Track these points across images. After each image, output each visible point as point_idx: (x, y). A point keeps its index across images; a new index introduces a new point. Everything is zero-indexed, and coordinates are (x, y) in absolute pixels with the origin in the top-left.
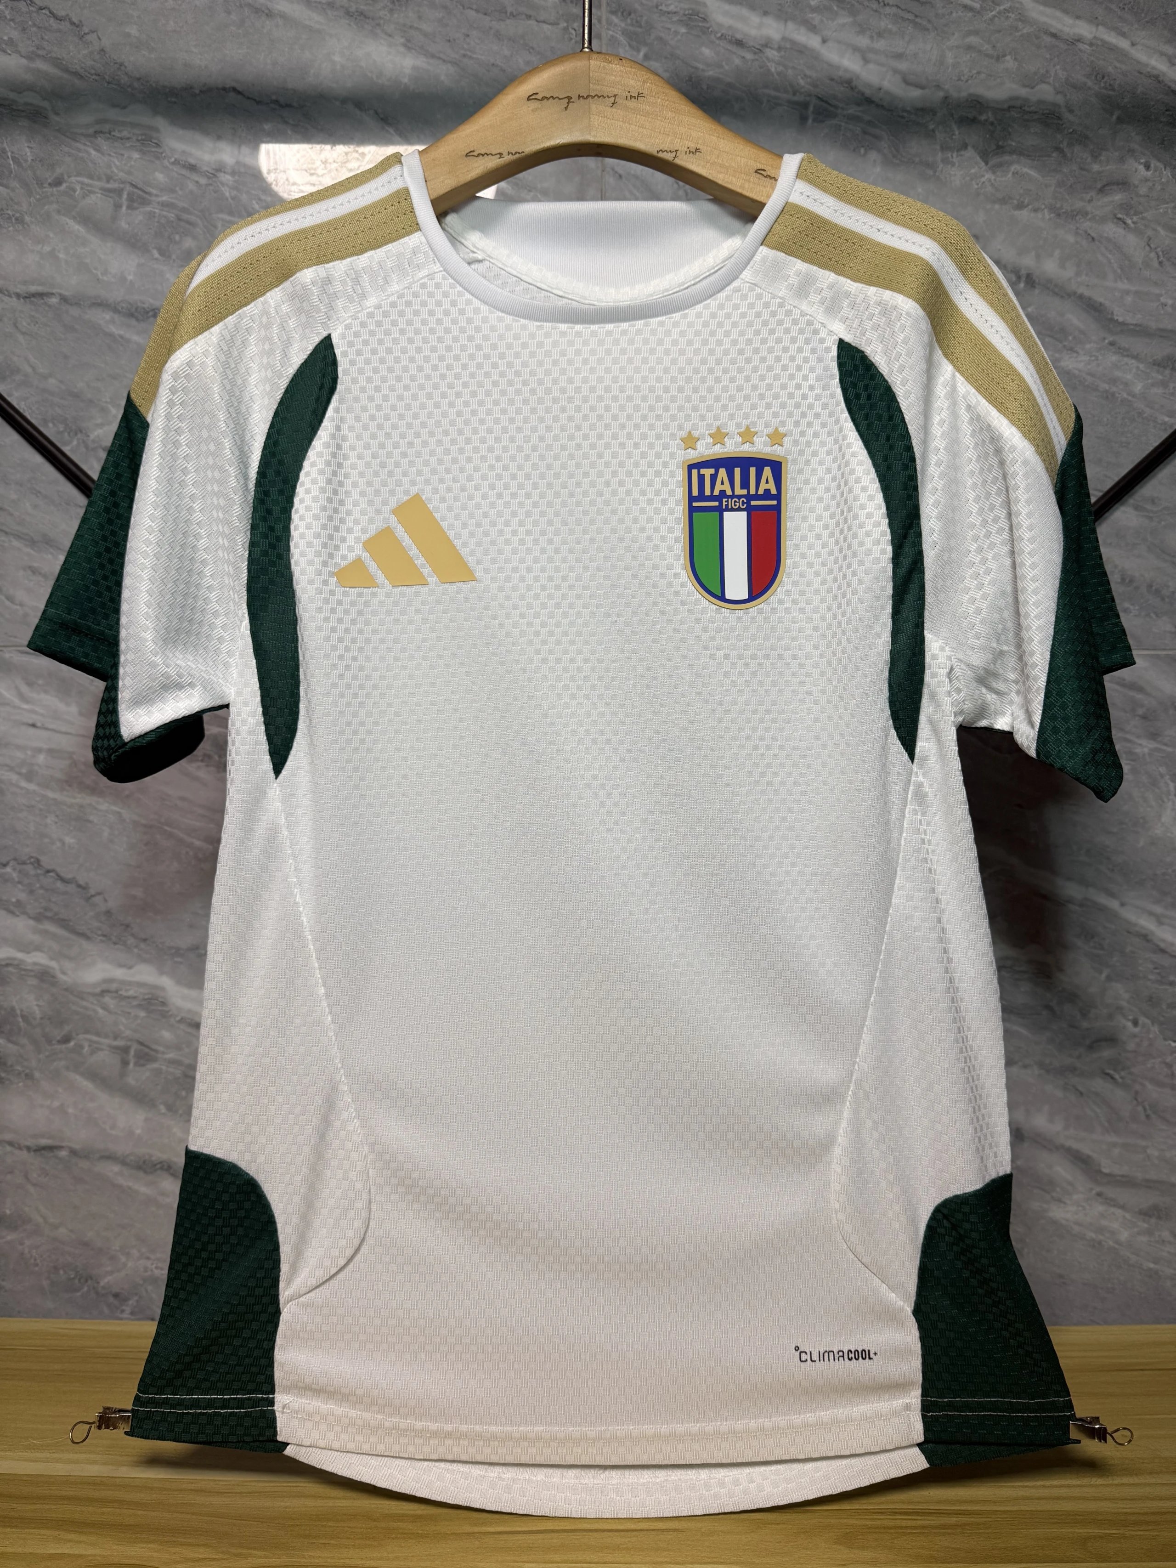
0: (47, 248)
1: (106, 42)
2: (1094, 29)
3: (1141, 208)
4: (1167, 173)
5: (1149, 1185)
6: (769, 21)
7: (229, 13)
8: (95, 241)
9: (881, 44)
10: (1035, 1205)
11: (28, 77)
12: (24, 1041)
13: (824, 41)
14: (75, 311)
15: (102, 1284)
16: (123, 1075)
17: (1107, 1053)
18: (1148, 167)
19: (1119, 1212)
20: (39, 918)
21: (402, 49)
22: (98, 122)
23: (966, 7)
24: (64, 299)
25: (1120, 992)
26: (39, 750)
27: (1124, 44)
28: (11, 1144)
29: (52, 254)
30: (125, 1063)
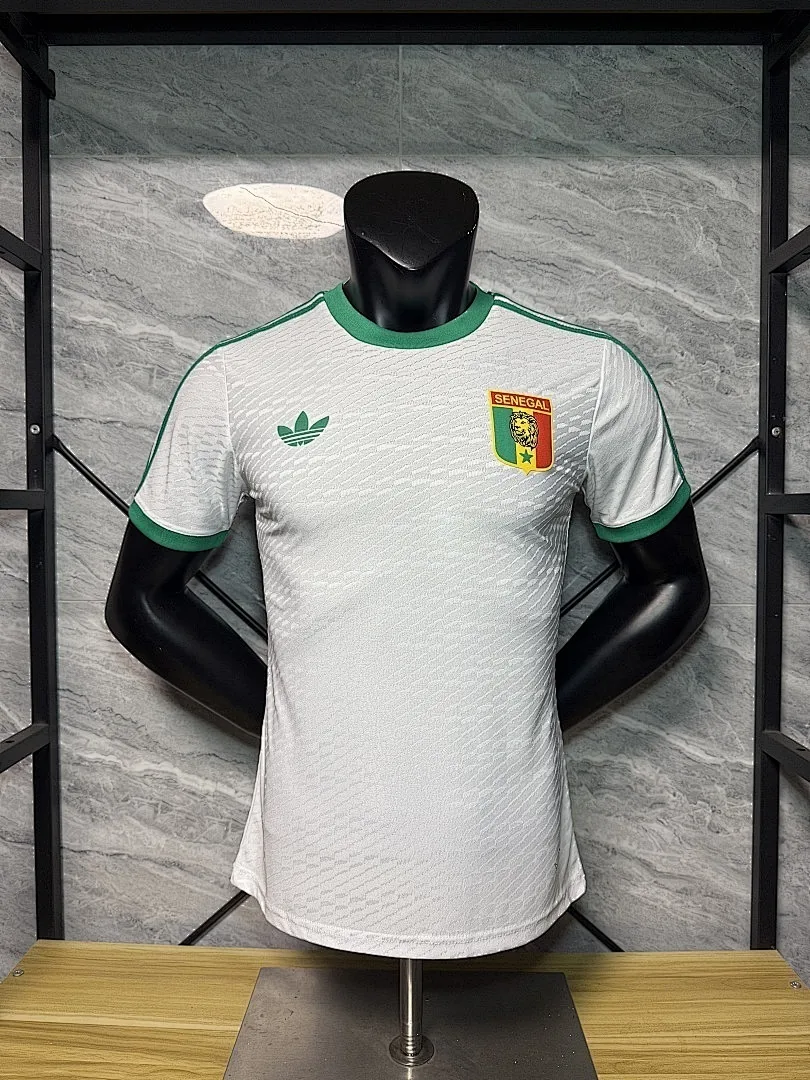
0: (115, 399)
1: (145, 293)
2: (654, 283)
3: (679, 376)
4: (693, 357)
5: (681, 877)
6: (486, 281)
7: (207, 277)
8: (140, 395)
9: (543, 293)
10: (622, 887)
11: (105, 311)
12: (104, 800)
13: (514, 292)
14: (130, 431)
15: (145, 923)
16: (154, 818)
17: (660, 810)
18: (683, 355)
19: (666, 891)
20: (111, 739)
21: (298, 297)
22: (141, 333)
23: (588, 272)
24: (124, 424)
25: (666, 779)
26: (113, 653)
27: (671, 291)
28: (98, 852)
29: (118, 401)
30: (156, 812)
